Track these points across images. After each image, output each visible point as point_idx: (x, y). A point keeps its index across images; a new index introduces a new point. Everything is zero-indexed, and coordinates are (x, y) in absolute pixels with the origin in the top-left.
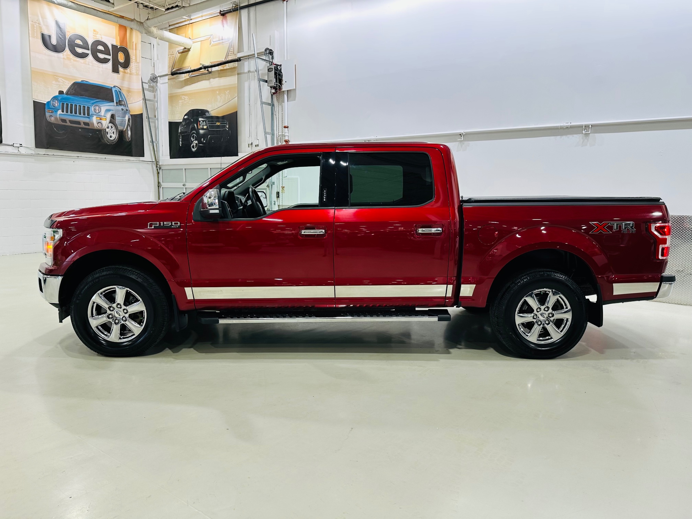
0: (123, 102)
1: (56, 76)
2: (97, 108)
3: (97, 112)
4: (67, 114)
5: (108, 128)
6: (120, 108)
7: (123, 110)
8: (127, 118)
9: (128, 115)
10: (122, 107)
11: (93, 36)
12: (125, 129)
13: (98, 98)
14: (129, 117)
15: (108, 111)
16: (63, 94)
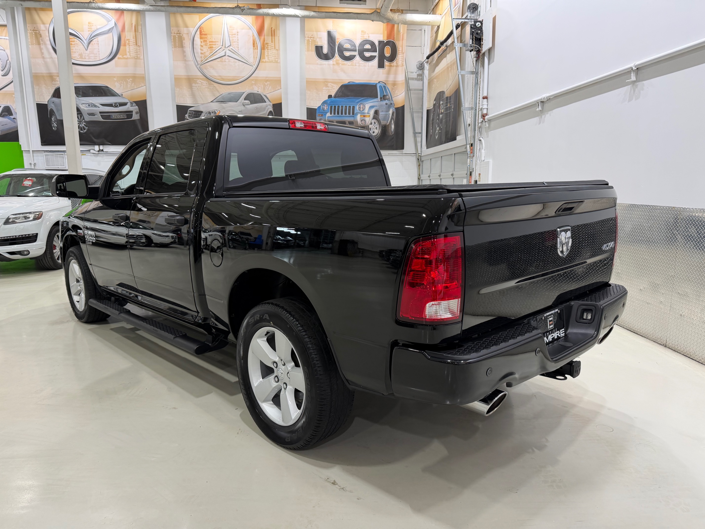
0: (388, 97)
1: (327, 82)
2: (362, 106)
3: (361, 110)
4: (334, 115)
5: (371, 124)
6: (384, 102)
7: (387, 104)
8: (391, 112)
9: (392, 108)
10: (386, 101)
11: (361, 36)
12: (388, 123)
13: (363, 96)
14: (393, 110)
15: (371, 107)
16: (332, 97)
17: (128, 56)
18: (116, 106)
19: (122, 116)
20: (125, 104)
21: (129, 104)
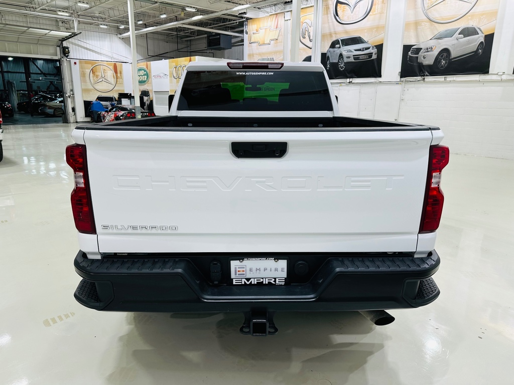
17: (376, 12)
18: (363, 51)
19: (365, 57)
20: (368, 48)
21: (371, 48)
